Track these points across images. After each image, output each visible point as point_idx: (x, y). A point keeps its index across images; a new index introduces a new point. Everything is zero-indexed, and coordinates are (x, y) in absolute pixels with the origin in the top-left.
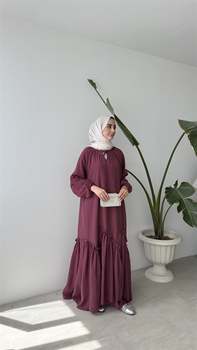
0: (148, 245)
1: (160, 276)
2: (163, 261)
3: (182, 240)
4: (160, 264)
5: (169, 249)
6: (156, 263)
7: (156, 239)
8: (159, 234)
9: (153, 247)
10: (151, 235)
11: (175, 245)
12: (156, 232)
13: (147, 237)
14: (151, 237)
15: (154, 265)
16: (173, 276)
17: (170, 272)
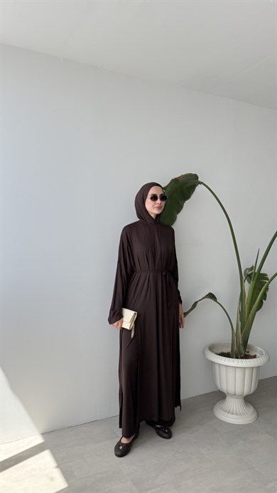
1: (233, 413)
2: (238, 391)
3: (269, 359)
4: (235, 394)
5: (247, 373)
6: (228, 394)
9: (223, 370)
11: (258, 368)
13: (217, 354)
14: (223, 355)
15: (228, 398)
16: (256, 413)
17: (251, 409)
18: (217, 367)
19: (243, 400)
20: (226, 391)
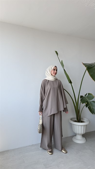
1: (79, 140)
2: (80, 133)
3: (90, 122)
4: (79, 134)
5: (83, 127)
7: (77, 122)
8: (79, 120)
9: (75, 126)
10: (75, 120)
11: (86, 125)
12: (77, 119)
13: (73, 121)
15: (77, 135)
16: (86, 140)
17: (84, 139)
18: (73, 125)
19: (82, 136)
20: (76, 133)
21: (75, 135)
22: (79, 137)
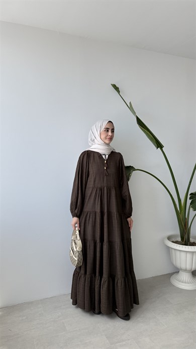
0: (173, 251)
1: (186, 283)
2: (188, 267)
4: (186, 270)
6: (181, 269)
7: (182, 245)
8: (185, 240)
10: (177, 240)
12: (182, 238)
13: (173, 242)
14: (176, 242)
15: (180, 271)
19: (191, 274)
20: (179, 268)
21: (177, 271)
22: (185, 277)
